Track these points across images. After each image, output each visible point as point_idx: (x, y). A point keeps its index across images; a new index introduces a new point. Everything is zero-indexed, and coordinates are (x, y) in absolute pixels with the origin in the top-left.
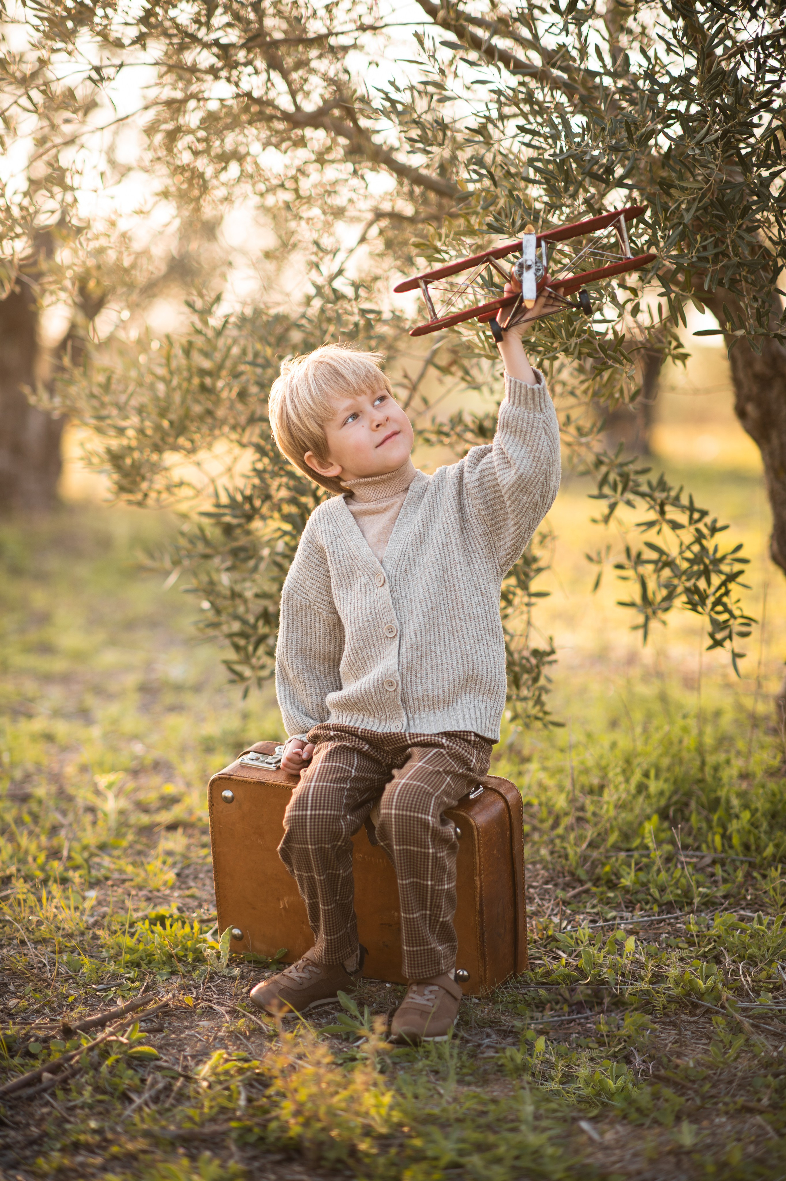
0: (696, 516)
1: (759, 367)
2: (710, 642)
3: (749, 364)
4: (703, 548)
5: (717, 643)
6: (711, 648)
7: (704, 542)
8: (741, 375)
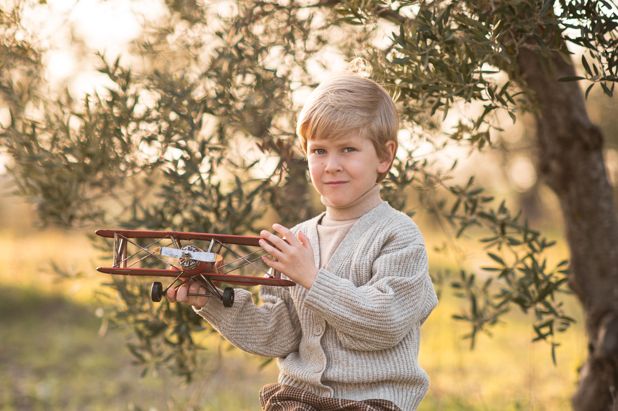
0: (530, 236)
1: (562, 131)
2: (535, 335)
3: (554, 129)
4: (535, 262)
5: (542, 337)
6: (535, 340)
7: (536, 256)
8: (547, 139)
